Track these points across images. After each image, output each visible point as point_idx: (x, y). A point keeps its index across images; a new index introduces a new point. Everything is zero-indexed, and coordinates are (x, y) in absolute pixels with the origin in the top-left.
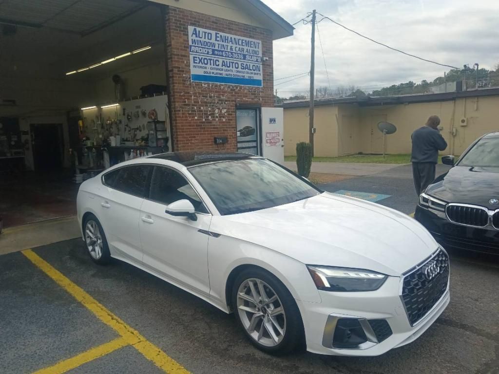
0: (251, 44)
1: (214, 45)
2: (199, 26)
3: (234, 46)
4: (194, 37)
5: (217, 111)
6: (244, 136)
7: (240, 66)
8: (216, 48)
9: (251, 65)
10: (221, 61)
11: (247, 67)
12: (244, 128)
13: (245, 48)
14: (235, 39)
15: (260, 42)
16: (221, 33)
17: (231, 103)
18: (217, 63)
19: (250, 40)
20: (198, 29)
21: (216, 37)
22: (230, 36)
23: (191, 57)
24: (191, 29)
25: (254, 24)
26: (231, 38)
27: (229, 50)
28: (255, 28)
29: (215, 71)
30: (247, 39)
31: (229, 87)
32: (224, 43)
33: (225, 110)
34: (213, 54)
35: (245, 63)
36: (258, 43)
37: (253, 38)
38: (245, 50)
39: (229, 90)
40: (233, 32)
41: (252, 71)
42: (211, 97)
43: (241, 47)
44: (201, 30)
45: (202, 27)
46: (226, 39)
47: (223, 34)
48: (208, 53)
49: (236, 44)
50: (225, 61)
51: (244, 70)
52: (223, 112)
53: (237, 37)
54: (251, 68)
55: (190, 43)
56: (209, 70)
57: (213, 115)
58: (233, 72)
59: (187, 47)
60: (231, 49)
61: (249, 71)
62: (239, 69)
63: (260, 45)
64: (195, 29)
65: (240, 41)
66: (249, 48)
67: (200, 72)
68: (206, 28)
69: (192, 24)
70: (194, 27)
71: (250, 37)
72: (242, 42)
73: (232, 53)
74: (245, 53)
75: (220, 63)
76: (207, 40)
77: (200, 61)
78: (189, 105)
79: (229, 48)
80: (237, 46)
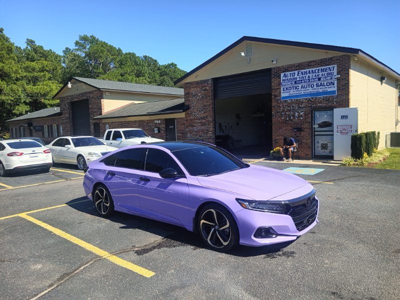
0: (326, 70)
1: (296, 78)
2: (288, 71)
3: (311, 75)
4: (284, 78)
5: (297, 114)
6: (322, 127)
7: (315, 85)
8: (298, 79)
9: (325, 83)
10: (300, 86)
11: (321, 85)
12: (322, 123)
13: (321, 74)
14: (312, 71)
15: (336, 66)
16: (301, 71)
17: (308, 109)
18: (298, 88)
19: (325, 67)
20: (286, 73)
21: (298, 73)
22: (308, 70)
23: (282, 88)
24: (282, 75)
25: (330, 56)
26: (309, 71)
27: (307, 78)
28: (331, 59)
29: (296, 92)
30: (323, 68)
31: (307, 99)
32: (303, 76)
33: (303, 113)
34: (295, 83)
35: (320, 83)
36: (333, 67)
37: (329, 65)
38: (320, 76)
39: (307, 101)
40: (311, 67)
41: (326, 86)
42: (293, 107)
43: (316, 74)
44: (288, 73)
45: (290, 71)
46: (306, 73)
47: (303, 71)
48: (292, 84)
49: (313, 73)
50: (304, 85)
51: (319, 87)
52: (301, 114)
53: (314, 69)
54: (325, 84)
55: (282, 81)
56: (292, 93)
57: (294, 116)
58: (310, 90)
59: (280, 84)
60: (309, 77)
61: (324, 87)
62: (315, 87)
63: (336, 68)
64: (285, 74)
65: (317, 71)
66: (323, 73)
67: (287, 95)
68: (292, 71)
69: (283, 72)
70: (284, 73)
71: (326, 65)
72: (318, 71)
73: (309, 80)
74: (320, 77)
75: (300, 87)
76: (292, 77)
77: (287, 89)
78: (279, 112)
79: (307, 77)
80: (314, 74)
